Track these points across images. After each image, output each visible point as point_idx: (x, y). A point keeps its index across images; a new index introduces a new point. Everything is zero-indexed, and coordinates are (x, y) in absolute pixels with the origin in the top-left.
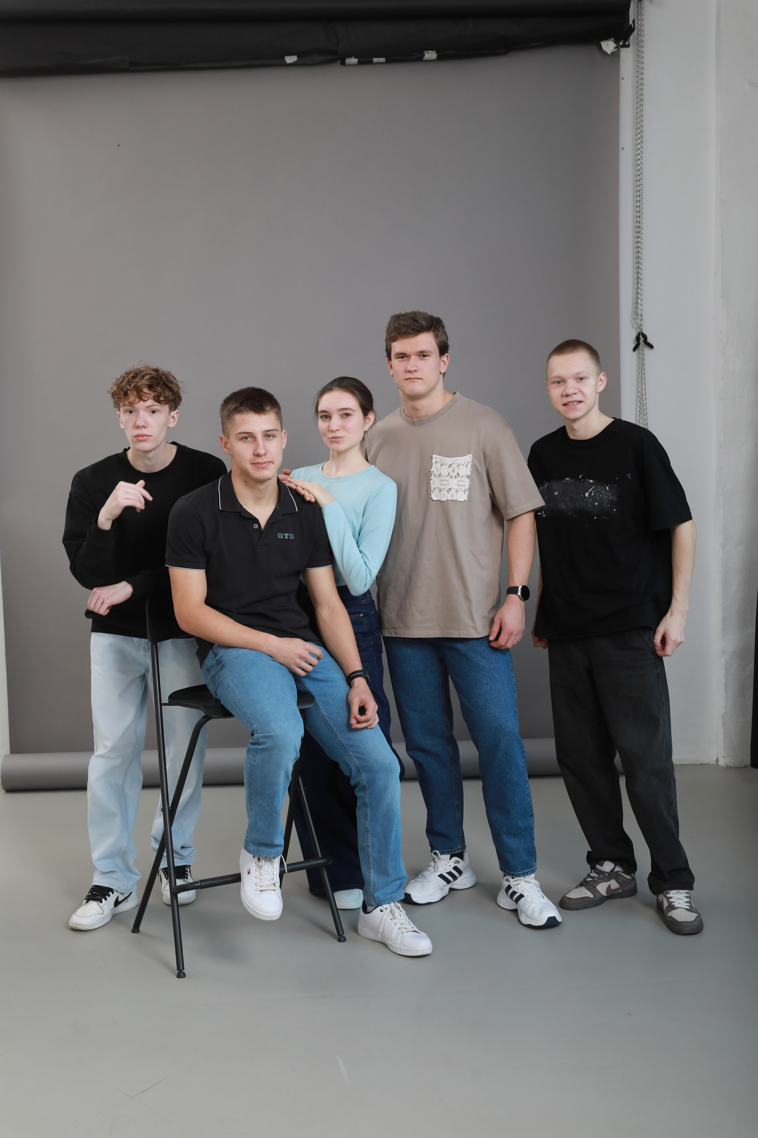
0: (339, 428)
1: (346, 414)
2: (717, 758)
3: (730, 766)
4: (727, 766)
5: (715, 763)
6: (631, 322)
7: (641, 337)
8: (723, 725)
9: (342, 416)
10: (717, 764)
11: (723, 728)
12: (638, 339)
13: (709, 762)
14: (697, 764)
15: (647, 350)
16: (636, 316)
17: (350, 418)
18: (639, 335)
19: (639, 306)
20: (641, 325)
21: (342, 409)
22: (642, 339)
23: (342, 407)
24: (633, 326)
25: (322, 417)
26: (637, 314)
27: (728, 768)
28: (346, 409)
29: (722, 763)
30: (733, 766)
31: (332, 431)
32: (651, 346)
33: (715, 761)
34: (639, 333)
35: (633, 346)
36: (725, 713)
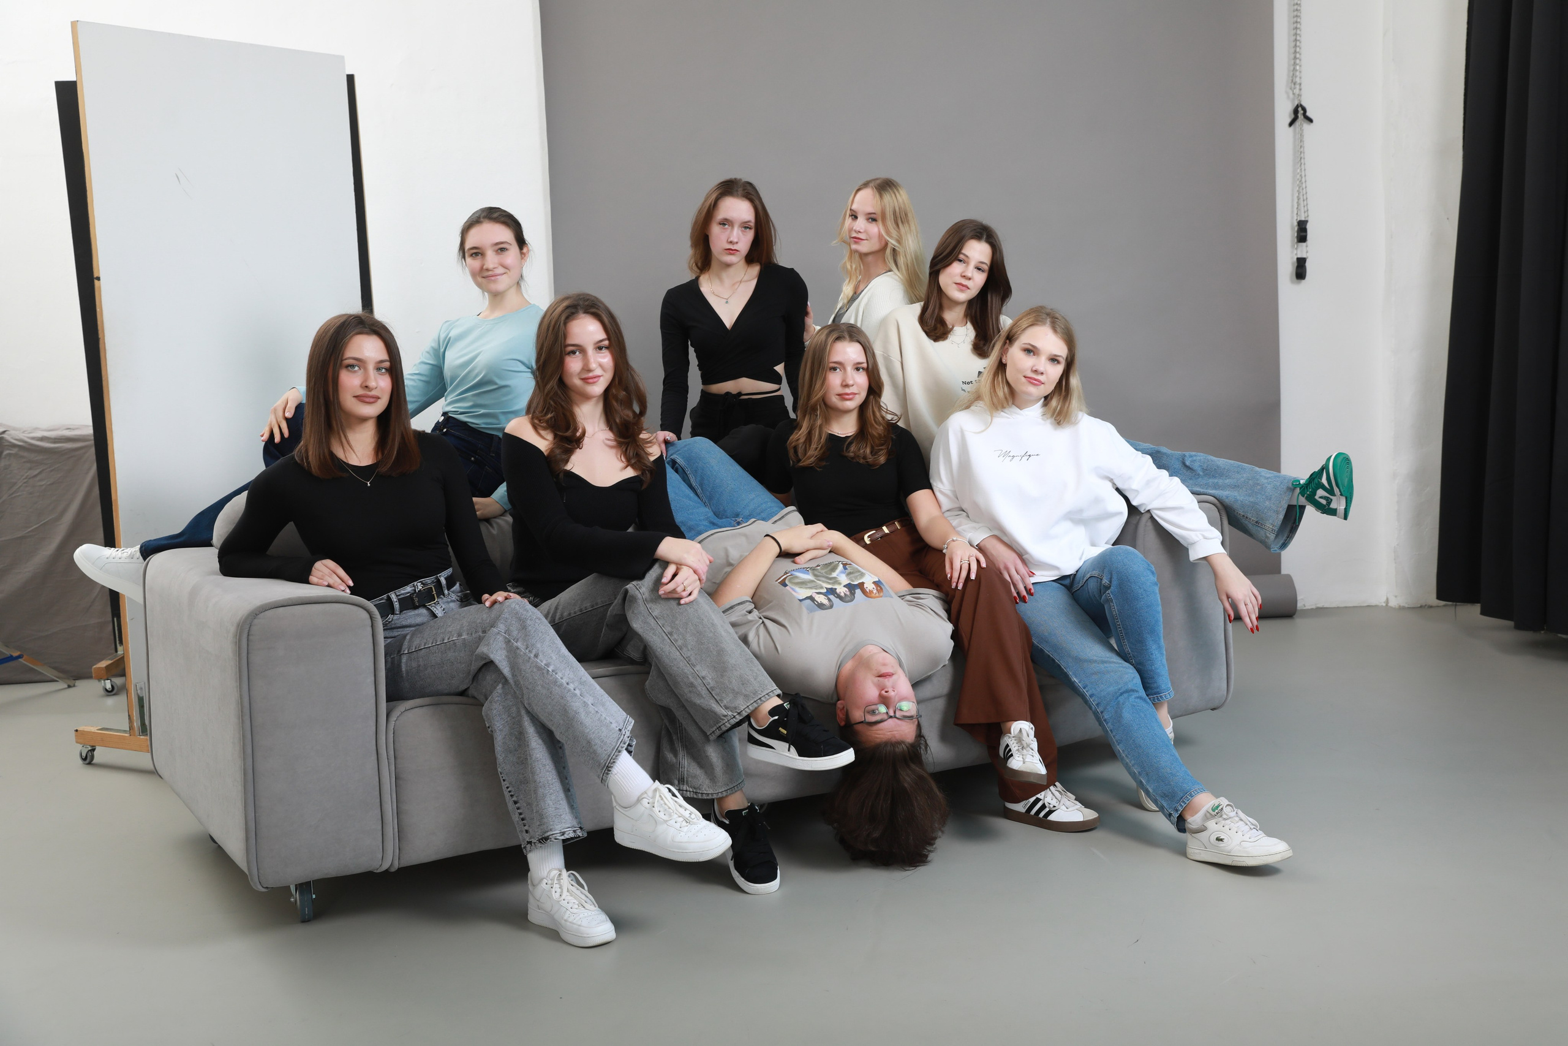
0: (496, 266)
1: (501, 249)
2: (1387, 599)
3: (1403, 606)
4: (1400, 606)
5: (1384, 605)
6: (1287, 93)
7: (1300, 109)
8: (1395, 559)
9: (497, 251)
10: (1387, 605)
11: (1396, 563)
12: (1296, 112)
13: (1378, 603)
14: (1363, 607)
15: (1306, 126)
16: (1293, 86)
17: (507, 253)
18: (1297, 106)
19: (1298, 73)
20: (1299, 95)
21: (497, 244)
22: (1301, 111)
23: (497, 241)
24: (1288, 97)
25: (471, 255)
26: (1294, 82)
27: (1401, 608)
28: (502, 243)
29: (1393, 603)
30: (1407, 606)
31: (488, 270)
32: (1310, 120)
33: (1384, 602)
34: (1298, 105)
35: (1289, 120)
36: (1398, 545)
